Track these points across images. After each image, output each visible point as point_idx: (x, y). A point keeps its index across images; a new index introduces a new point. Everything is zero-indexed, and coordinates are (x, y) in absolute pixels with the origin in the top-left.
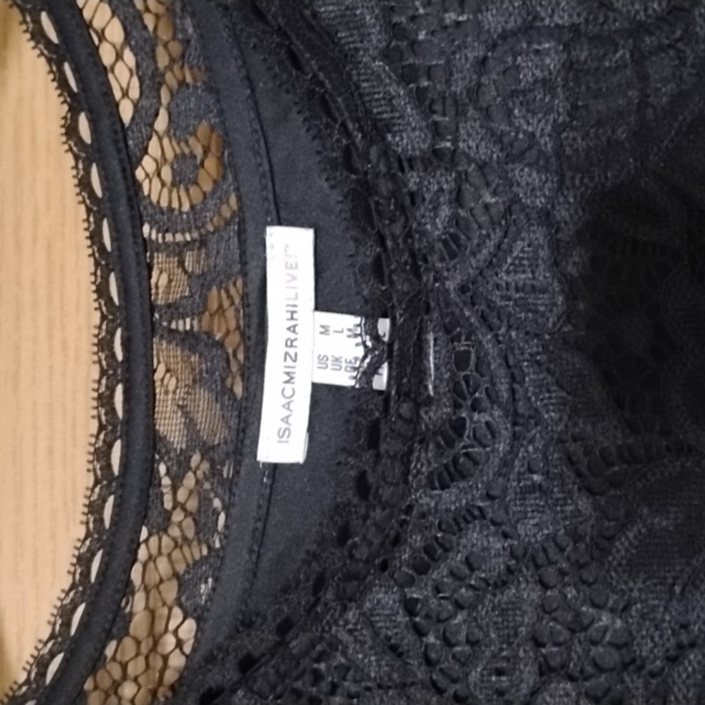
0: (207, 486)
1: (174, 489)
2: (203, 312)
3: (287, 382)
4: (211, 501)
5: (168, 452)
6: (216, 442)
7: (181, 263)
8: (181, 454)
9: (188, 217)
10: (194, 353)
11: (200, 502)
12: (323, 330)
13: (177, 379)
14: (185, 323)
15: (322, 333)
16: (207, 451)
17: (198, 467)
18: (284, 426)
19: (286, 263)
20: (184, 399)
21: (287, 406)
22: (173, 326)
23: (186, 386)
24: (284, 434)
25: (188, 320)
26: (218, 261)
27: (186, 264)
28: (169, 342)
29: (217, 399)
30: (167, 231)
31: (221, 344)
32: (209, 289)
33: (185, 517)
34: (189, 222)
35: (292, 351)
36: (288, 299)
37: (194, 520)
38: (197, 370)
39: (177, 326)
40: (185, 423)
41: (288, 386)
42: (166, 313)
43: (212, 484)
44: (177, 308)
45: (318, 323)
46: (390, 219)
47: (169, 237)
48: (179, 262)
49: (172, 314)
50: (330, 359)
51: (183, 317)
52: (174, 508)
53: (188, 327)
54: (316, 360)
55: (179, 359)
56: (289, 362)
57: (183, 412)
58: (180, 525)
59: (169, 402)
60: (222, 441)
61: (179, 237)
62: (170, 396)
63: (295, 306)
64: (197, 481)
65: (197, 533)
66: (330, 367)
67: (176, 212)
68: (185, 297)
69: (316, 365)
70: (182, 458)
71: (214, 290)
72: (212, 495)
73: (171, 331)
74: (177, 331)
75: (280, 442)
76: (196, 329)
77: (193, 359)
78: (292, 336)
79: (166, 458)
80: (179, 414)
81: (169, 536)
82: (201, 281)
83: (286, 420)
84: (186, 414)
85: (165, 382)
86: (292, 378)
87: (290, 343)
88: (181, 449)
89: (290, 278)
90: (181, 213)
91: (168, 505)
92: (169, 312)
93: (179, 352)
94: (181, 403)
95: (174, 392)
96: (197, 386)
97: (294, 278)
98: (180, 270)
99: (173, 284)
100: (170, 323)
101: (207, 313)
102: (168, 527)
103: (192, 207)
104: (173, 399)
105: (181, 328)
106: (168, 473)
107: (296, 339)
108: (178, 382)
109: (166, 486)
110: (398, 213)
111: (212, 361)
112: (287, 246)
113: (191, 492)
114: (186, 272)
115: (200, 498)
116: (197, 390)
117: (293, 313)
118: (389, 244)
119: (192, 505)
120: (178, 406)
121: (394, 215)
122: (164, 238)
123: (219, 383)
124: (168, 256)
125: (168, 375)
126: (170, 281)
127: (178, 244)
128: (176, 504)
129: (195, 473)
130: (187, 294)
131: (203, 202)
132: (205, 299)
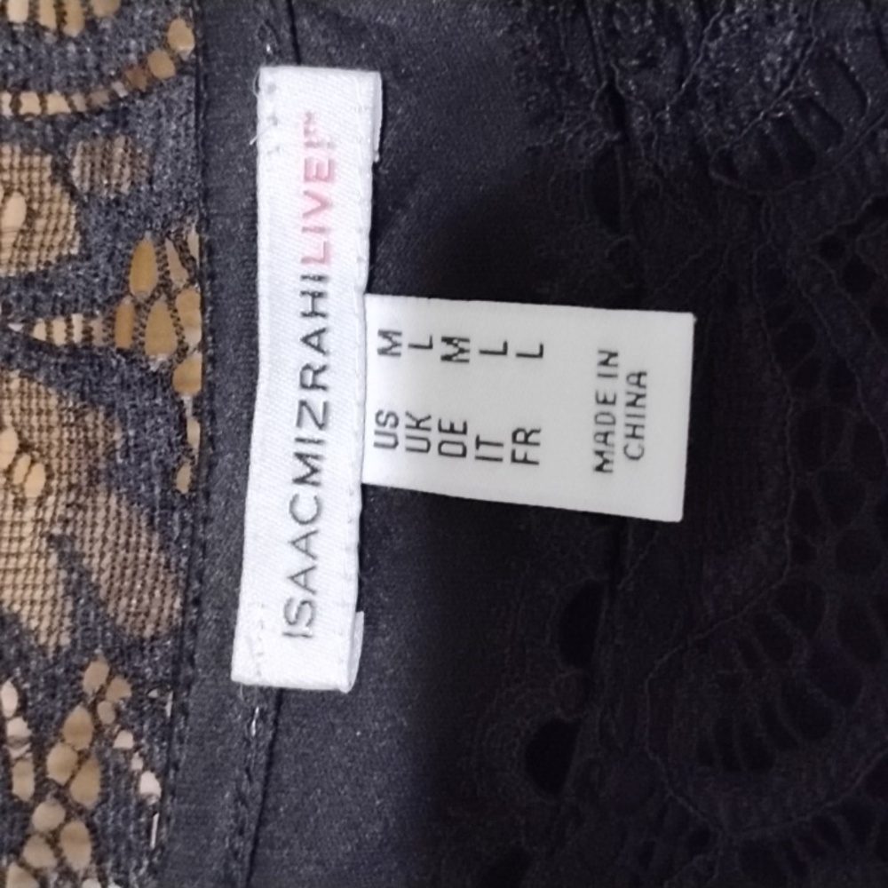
0: (125, 741)
1: (39, 748)
2: (119, 298)
3: (301, 480)
4: (134, 779)
5: (22, 657)
6: (148, 632)
7: (61, 171)
8: (56, 662)
9: (81, 52)
10: (94, 405)
11: (105, 782)
12: (385, 343)
13: (48, 467)
14: (70, 326)
15: (383, 352)
16: (123, 655)
17: (101, 694)
18: (300, 595)
19: (307, 163)
20: (66, 522)
21: (302, 544)
22: (39, 332)
23: (70, 487)
24: (299, 618)
25: (77, 319)
26: (158, 168)
27: (75, 173)
28: (28, 375)
29: (151, 520)
30: (24, 86)
31: (162, 381)
32: (135, 239)
33: (68, 819)
34: (82, 65)
35: (316, 398)
36: (305, 260)
37: (90, 825)
38: (101, 449)
39: (49, 333)
40: (68, 582)
41: (306, 492)
42: (19, 299)
43: (137, 737)
44: (47, 288)
45: (375, 325)
46: (641, 55)
47: (30, 103)
48: (55, 167)
49: (36, 299)
50: (404, 421)
51: (65, 310)
52: (39, 797)
53: (77, 337)
54: (371, 426)
55: (54, 418)
56: (309, 430)
57: (61, 556)
58: (53, 839)
59: (28, 529)
60: (163, 629)
61: (57, 104)
62: (30, 513)
63: (320, 278)
64: (99, 728)
65: (99, 859)
66: (403, 442)
67: (49, 38)
68: (70, 258)
69: (371, 438)
70: (60, 671)
71: (147, 244)
72: (137, 764)
73: (32, 345)
74: (48, 347)
75: (289, 635)
76: (98, 342)
77: (89, 419)
78: (317, 360)
79: (18, 672)
80: (54, 559)
81: (23, 865)
82: (113, 217)
83: (301, 578)
84: (70, 560)
85: (18, 477)
86: (314, 471)
87: (312, 379)
88: (58, 648)
89: (314, 204)
90: (61, 37)
91: (23, 785)
92: (28, 296)
93: (53, 401)
94: (57, 531)
95: (40, 502)
96: (101, 487)
97: (324, 205)
98: (58, 189)
99: (40, 224)
100: (29, 324)
101: (127, 301)
102: (22, 844)
103: (91, 24)
104: (38, 521)
105: (59, 339)
106: (22, 710)
107: (324, 369)
108: (49, 477)
109: (19, 742)
110: (663, 42)
111: (139, 424)
112: (309, 117)
113: (83, 757)
114: (73, 193)
115: (105, 772)
116: (101, 499)
117: (317, 296)
118: (637, 121)
119: (87, 789)
120: (51, 538)
121: (652, 44)
122: (16, 104)
123: (156, 481)
124: (26, 152)
125: (25, 460)
126: (31, 215)
127: (52, 120)
128: (43, 785)
129: (93, 709)
130: (74, 251)
131: (119, 14)
132: (122, 265)
